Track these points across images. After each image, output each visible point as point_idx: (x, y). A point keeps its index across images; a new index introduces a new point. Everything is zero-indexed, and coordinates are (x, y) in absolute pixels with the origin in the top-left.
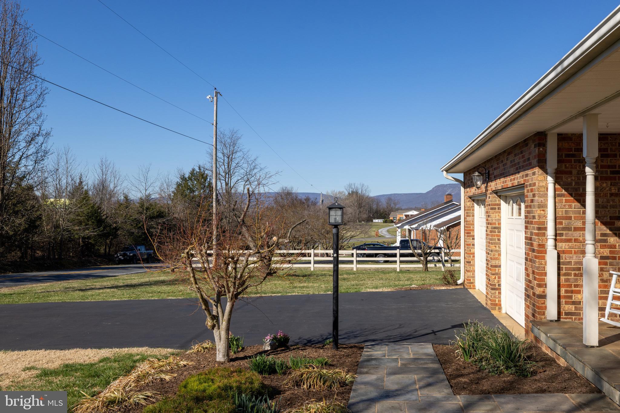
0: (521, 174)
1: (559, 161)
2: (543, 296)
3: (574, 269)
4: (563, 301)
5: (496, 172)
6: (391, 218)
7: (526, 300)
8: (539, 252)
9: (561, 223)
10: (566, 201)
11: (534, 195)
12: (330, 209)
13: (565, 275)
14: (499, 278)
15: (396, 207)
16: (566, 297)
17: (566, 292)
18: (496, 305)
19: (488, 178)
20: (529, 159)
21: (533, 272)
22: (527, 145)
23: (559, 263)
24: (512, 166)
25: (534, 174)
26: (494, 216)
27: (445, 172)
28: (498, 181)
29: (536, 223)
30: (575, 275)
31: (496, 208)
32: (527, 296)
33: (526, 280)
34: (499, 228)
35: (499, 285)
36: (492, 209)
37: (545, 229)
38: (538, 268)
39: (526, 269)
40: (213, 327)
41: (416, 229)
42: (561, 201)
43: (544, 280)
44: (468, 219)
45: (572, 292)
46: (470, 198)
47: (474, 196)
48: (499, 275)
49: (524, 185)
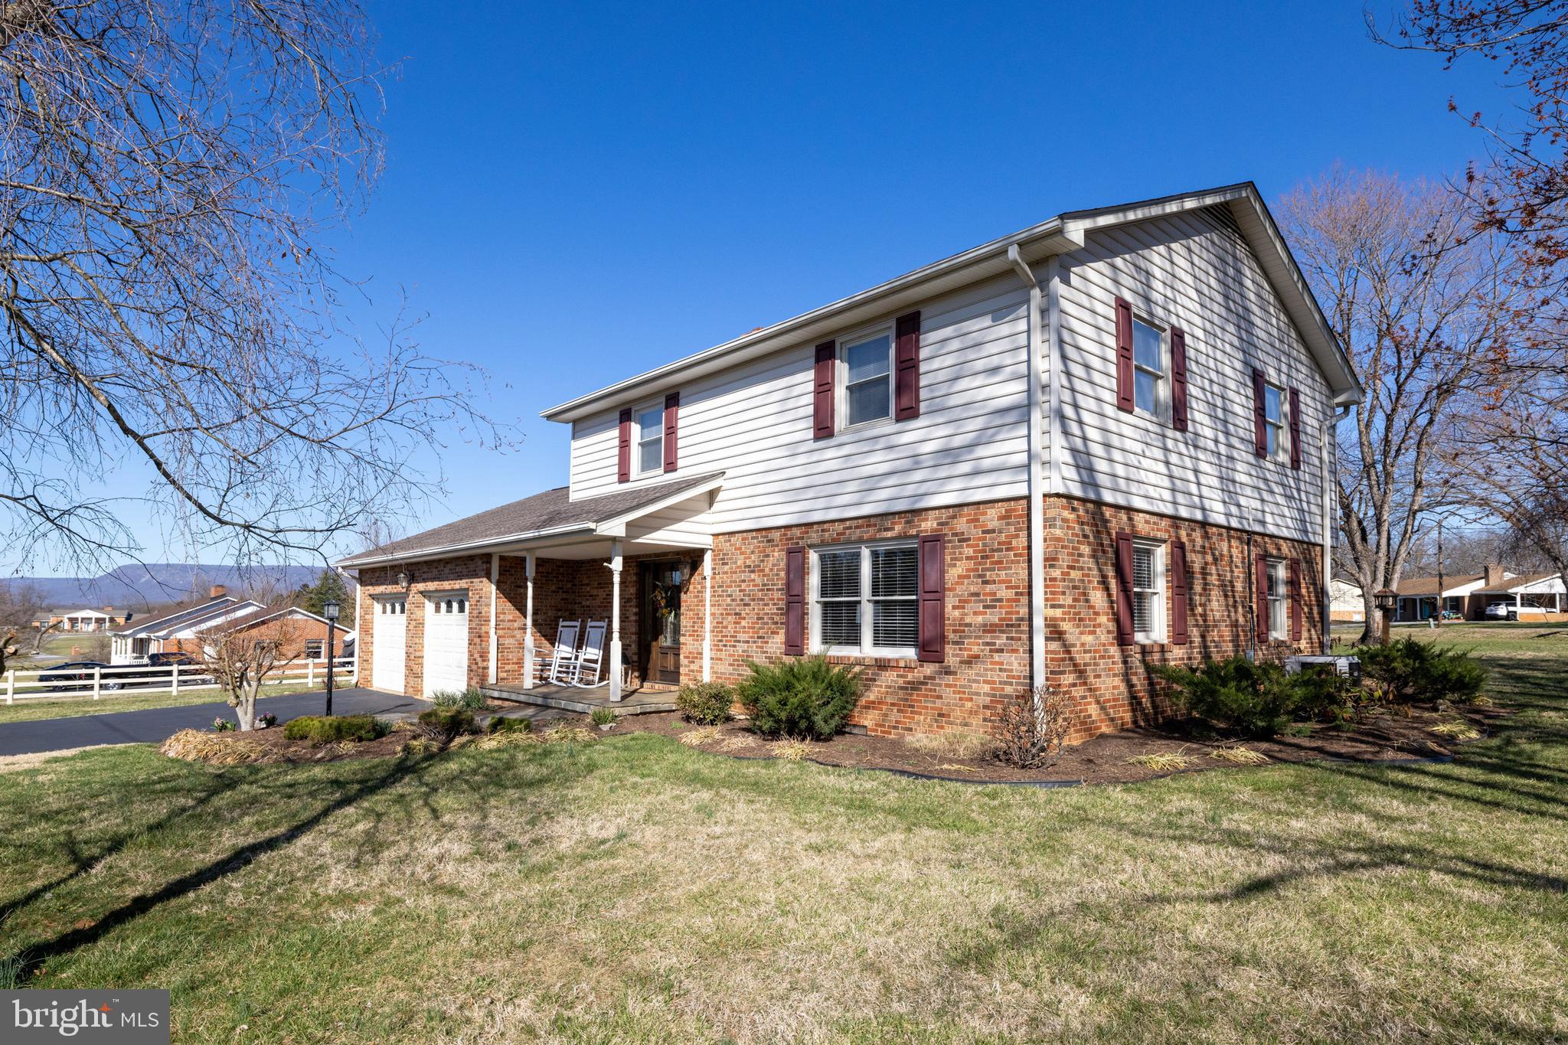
0: (464, 581)
1: (500, 575)
2: (486, 668)
3: (508, 648)
4: (500, 670)
5: (425, 576)
6: (37, 624)
7: (468, 674)
8: (483, 637)
9: (500, 617)
10: (503, 602)
13: (502, 652)
14: (422, 667)
16: (501, 667)
17: (502, 664)
18: (418, 691)
19: (412, 579)
20: (474, 571)
22: (473, 560)
23: (498, 644)
24: (453, 573)
26: (418, 613)
28: (430, 583)
29: (482, 617)
30: (508, 652)
31: (421, 606)
32: (470, 671)
33: (469, 659)
34: (423, 624)
35: (423, 673)
36: (414, 607)
37: (489, 621)
38: (482, 648)
39: (469, 651)
42: (500, 602)
43: (486, 656)
44: (367, 617)
45: (506, 664)
46: (371, 596)
47: (382, 594)
48: (421, 664)
49: (467, 589)
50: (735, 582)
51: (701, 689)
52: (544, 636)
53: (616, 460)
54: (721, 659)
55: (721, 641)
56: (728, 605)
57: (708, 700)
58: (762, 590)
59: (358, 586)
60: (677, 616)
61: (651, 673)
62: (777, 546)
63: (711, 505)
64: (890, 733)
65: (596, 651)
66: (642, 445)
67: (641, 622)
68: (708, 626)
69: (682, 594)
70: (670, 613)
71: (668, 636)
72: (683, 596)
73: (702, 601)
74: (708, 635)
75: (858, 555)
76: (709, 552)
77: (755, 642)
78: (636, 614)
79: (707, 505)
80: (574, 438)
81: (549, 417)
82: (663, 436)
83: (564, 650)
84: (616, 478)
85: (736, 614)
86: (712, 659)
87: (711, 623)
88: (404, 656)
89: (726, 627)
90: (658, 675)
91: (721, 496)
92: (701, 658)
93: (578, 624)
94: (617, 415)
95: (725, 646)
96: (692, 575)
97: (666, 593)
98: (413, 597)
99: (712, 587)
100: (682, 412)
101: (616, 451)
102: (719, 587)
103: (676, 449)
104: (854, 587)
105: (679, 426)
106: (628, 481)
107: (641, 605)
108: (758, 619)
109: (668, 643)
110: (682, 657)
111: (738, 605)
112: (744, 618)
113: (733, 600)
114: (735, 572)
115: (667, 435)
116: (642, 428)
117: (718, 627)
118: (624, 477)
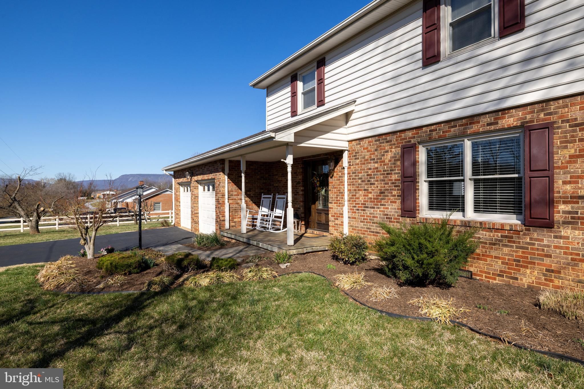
0: (213, 174)
1: (229, 170)
2: (224, 220)
3: (234, 210)
4: (231, 221)
5: (197, 173)
6: (92, 196)
7: (216, 223)
8: (222, 204)
9: (230, 193)
10: (232, 185)
11: (220, 183)
12: (137, 188)
13: (231, 212)
14: (198, 218)
15: (96, 189)
16: (232, 220)
17: (232, 218)
18: (197, 230)
19: (192, 175)
20: (217, 169)
21: (220, 212)
22: (216, 163)
23: (229, 208)
24: (208, 171)
25: (220, 175)
26: (195, 192)
27: (164, 171)
28: (199, 176)
29: (221, 193)
30: (235, 212)
31: (196, 188)
32: (217, 222)
33: (216, 216)
34: (198, 197)
35: (198, 221)
36: (195, 188)
37: (225, 195)
38: (222, 210)
39: (216, 211)
40: (85, 244)
41: (122, 202)
42: (230, 185)
43: (224, 214)
44: (177, 193)
45: (234, 218)
46: (178, 183)
47: (182, 182)
48: (198, 217)
49: (214, 179)
50: (364, 169)
51: (346, 241)
52: (254, 203)
53: (289, 105)
54: (355, 218)
55: (355, 207)
56: (359, 184)
57: (351, 248)
58: (383, 174)
59: (173, 179)
60: (327, 191)
61: (312, 224)
62: (394, 144)
63: (347, 122)
64: (495, 279)
65: (281, 211)
66: (304, 94)
67: (305, 195)
68: (346, 197)
69: (329, 178)
70: (323, 189)
71: (321, 202)
72: (330, 180)
73: (342, 182)
74: (346, 203)
75: (462, 146)
76: (346, 152)
77: (378, 208)
78: (302, 190)
79: (344, 123)
80: (268, 96)
81: (254, 86)
82: (316, 86)
83: (264, 210)
84: (289, 115)
85: (365, 190)
86: (349, 217)
87: (348, 195)
88: (190, 212)
89: (358, 198)
90: (316, 225)
91: (353, 116)
92: (343, 217)
93: (271, 196)
94: (289, 79)
95: (358, 210)
96: (335, 167)
97: (320, 178)
98: (194, 184)
99: (349, 174)
100: (327, 69)
101: (289, 99)
102: (353, 173)
103: (324, 92)
104: (458, 169)
105: (326, 77)
106: (296, 115)
107: (305, 185)
108: (381, 193)
109: (320, 207)
110: (330, 216)
111: (366, 184)
112: (371, 193)
113: (363, 181)
114: (364, 164)
115: (318, 84)
116: (304, 84)
117: (353, 198)
118: (294, 113)
